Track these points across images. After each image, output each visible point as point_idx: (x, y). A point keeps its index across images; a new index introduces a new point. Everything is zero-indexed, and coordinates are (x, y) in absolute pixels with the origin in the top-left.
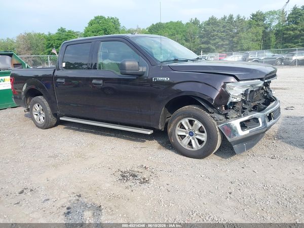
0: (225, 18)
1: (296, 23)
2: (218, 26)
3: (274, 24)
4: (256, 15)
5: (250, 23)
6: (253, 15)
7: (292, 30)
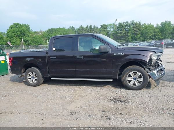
0: (88, 26)
1: (121, 30)
2: (85, 31)
3: (112, 30)
4: (103, 26)
5: (100, 30)
6: (101, 26)
7: (120, 34)
